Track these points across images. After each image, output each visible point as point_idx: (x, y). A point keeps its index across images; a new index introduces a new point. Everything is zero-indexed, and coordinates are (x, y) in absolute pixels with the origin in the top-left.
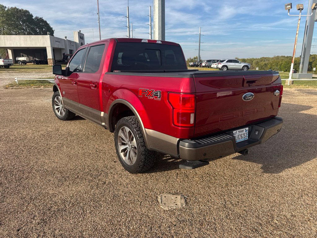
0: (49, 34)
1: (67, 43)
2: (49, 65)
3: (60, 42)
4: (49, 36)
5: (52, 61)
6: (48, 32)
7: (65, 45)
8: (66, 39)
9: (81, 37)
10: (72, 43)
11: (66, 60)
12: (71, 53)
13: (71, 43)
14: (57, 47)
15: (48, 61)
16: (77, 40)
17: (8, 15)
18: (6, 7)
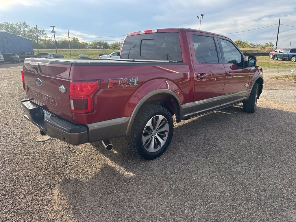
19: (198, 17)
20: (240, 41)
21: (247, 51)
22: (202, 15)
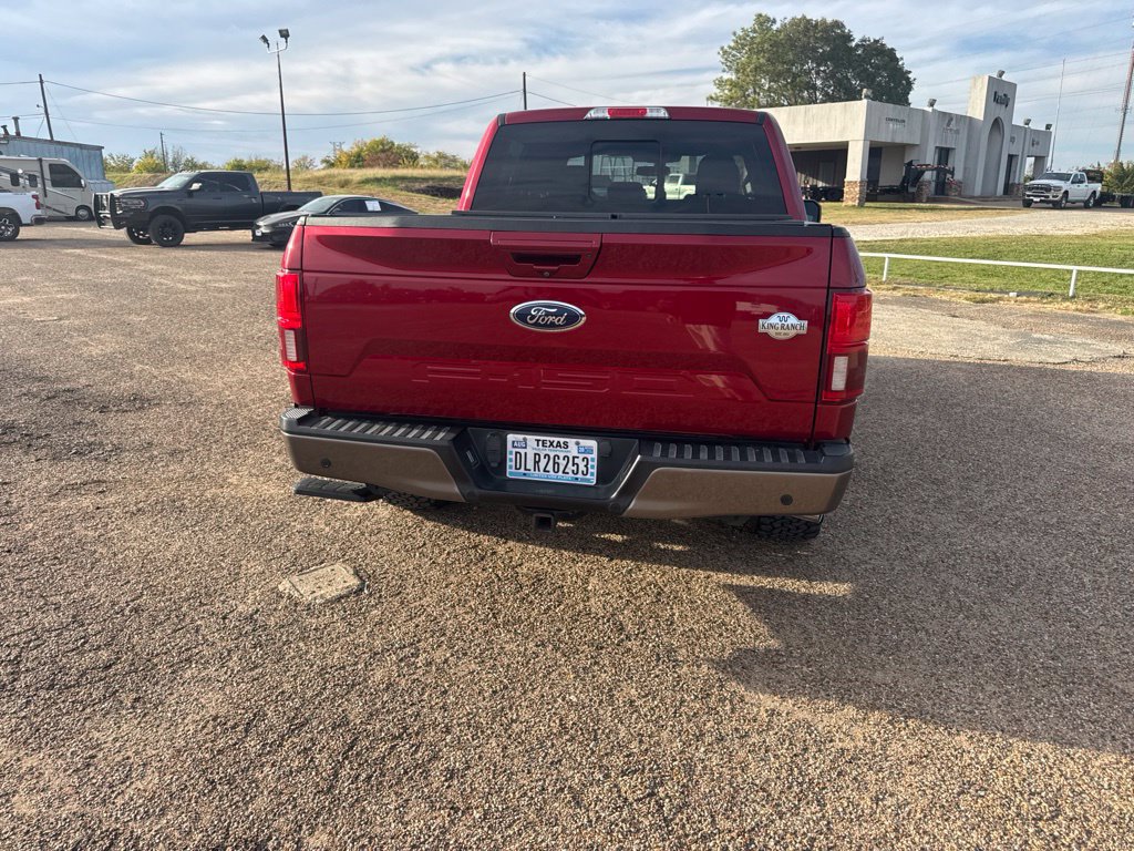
0: (866, 97)
1: (933, 124)
2: (844, 204)
3: (904, 121)
4: (865, 101)
5: (857, 189)
6: (865, 90)
7: (923, 130)
8: (930, 109)
9: (1001, 95)
10: (953, 122)
11: (914, 186)
12: (943, 161)
13: (948, 125)
14: (889, 141)
15: (845, 189)
16: (977, 109)
17: (775, 44)
18: (774, 21)
19: (264, 39)
20: (388, 143)
21: (444, 179)
22: (285, 34)
